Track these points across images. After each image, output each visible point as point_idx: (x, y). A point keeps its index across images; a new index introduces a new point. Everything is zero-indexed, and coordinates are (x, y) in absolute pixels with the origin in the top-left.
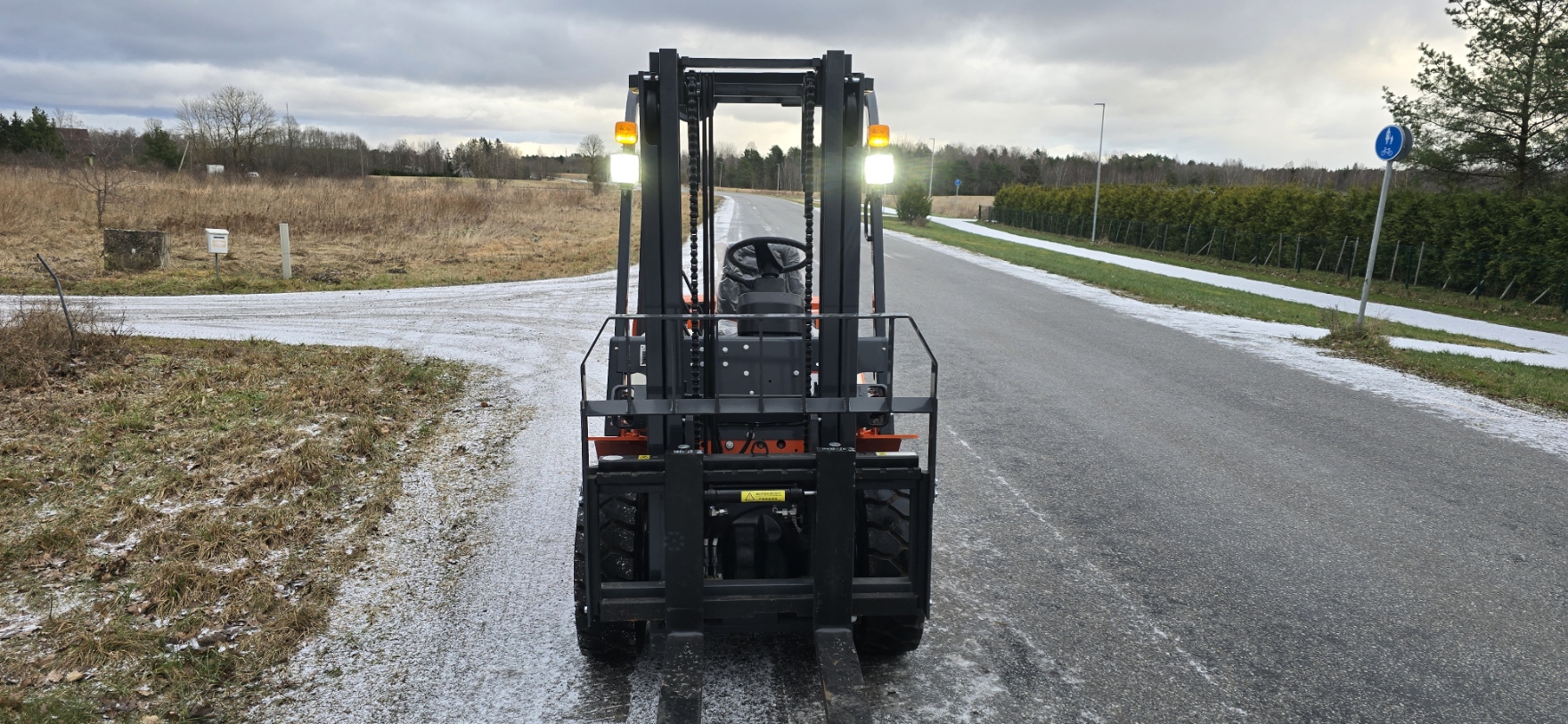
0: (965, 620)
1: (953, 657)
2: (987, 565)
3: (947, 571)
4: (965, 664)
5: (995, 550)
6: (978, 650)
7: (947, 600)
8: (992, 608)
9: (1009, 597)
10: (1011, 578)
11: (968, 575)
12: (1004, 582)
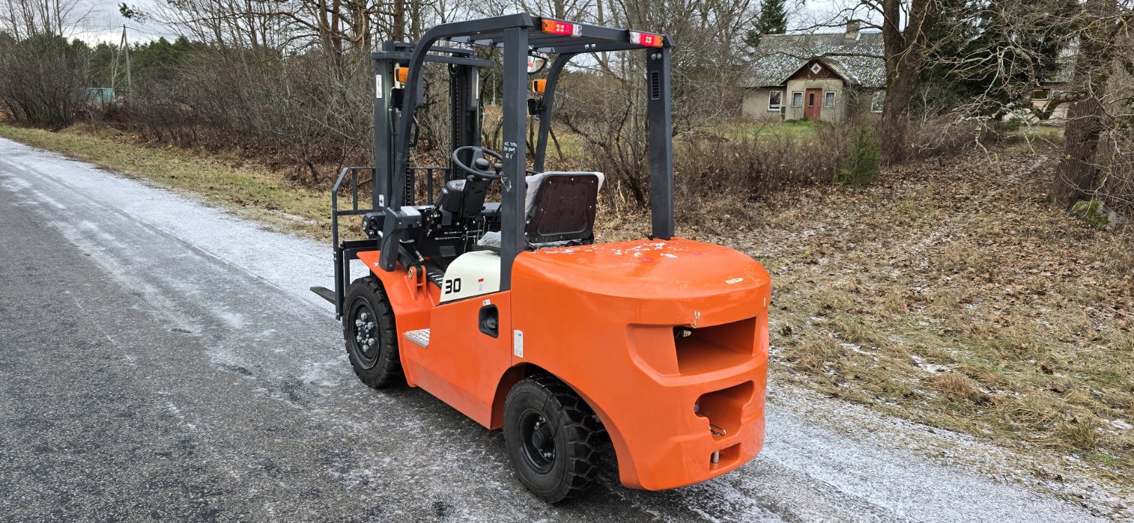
0: (336, 405)
1: (334, 385)
2: (338, 455)
3: (368, 438)
4: (325, 383)
5: (337, 475)
6: (321, 391)
7: (356, 415)
8: (322, 419)
9: (310, 429)
10: (313, 447)
11: (350, 439)
12: (317, 440)
